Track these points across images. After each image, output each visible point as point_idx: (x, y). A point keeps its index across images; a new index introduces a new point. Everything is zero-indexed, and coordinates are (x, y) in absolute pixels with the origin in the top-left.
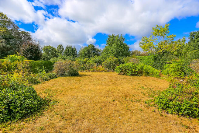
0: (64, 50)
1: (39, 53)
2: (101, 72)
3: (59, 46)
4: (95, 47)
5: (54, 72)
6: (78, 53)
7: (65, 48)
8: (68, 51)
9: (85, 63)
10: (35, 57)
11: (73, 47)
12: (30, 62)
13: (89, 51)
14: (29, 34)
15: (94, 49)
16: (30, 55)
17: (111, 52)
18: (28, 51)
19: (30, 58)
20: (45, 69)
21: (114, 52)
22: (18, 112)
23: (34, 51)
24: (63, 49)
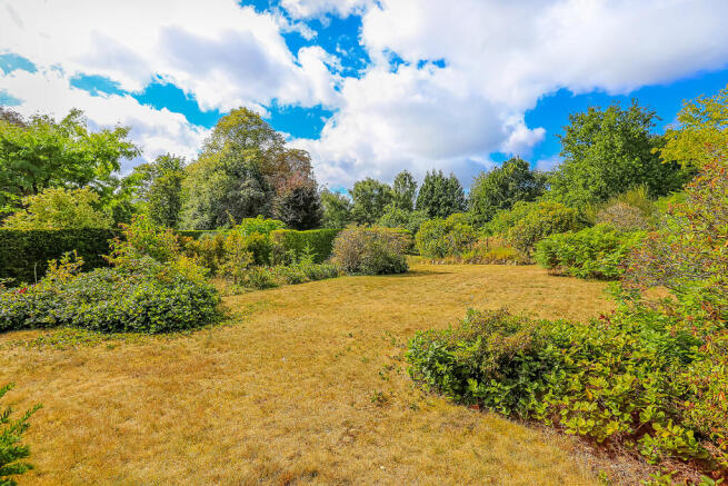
0: (418, 190)
1: (316, 207)
2: (500, 262)
3: (401, 176)
4: (530, 169)
5: (335, 262)
6: (466, 197)
7: (420, 183)
8: (432, 191)
9: (447, 230)
10: (305, 219)
11: (446, 175)
12: (284, 234)
13: (504, 187)
14: (306, 155)
15: (529, 177)
16: (291, 217)
17: (581, 181)
18: (288, 205)
19: (294, 224)
20: (311, 253)
21: (594, 183)
22: (155, 322)
23: (302, 203)
24: (413, 185)
